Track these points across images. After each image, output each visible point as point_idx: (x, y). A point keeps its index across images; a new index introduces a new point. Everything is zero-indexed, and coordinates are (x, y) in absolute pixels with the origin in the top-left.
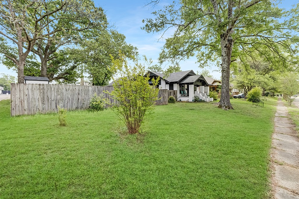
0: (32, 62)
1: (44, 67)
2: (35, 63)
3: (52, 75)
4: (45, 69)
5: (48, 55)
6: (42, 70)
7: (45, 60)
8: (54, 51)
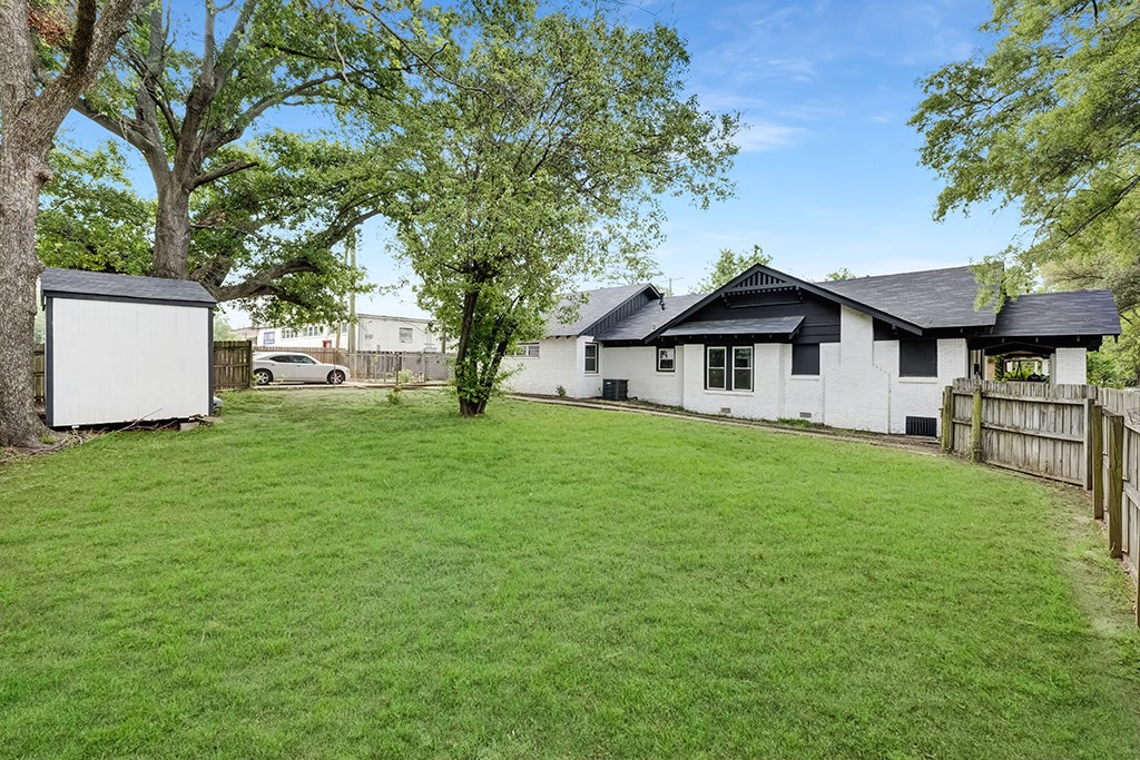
0: (105, 196)
1: (173, 221)
2: (122, 198)
3: (218, 270)
4: (180, 235)
5: (197, 152)
6: (160, 238)
7: (179, 180)
8: (231, 131)
